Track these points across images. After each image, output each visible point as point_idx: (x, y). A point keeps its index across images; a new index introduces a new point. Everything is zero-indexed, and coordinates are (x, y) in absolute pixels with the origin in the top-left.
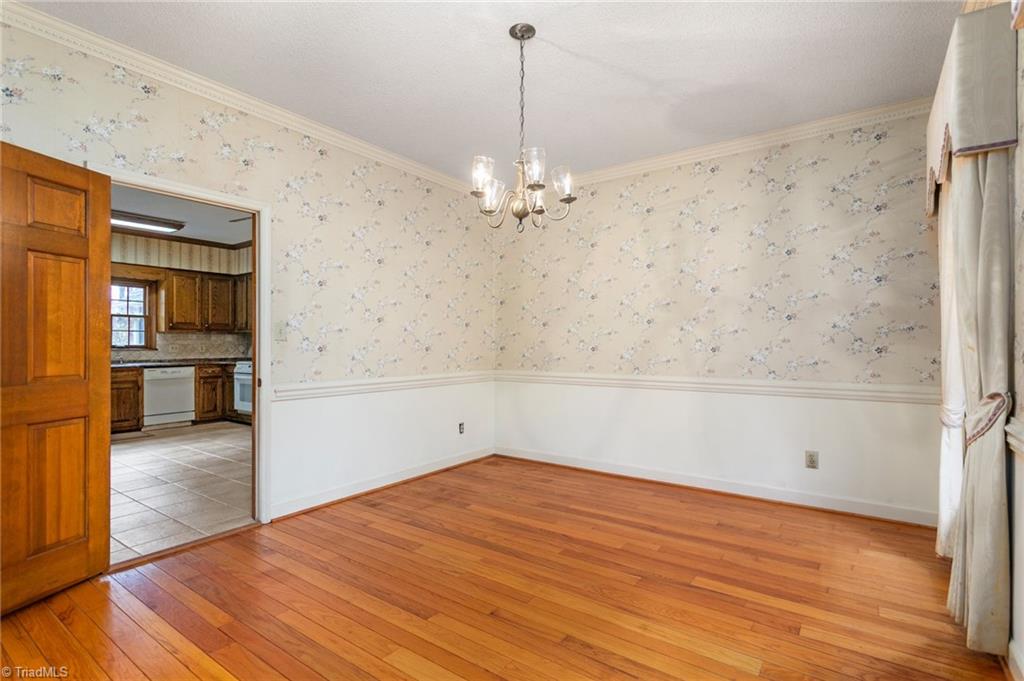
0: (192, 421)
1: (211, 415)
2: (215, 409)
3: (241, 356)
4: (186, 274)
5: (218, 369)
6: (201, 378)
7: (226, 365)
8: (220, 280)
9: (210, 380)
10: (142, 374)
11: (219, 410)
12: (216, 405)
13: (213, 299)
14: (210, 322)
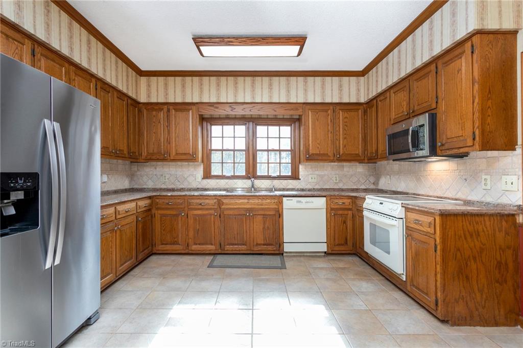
0: (325, 252)
1: (342, 248)
2: (346, 243)
3: (372, 187)
4: (319, 107)
5: (349, 201)
6: (332, 209)
7: (356, 197)
8: (350, 110)
9: (341, 212)
10: (281, 203)
11: (350, 243)
12: (346, 239)
13: (344, 129)
14: (341, 153)
